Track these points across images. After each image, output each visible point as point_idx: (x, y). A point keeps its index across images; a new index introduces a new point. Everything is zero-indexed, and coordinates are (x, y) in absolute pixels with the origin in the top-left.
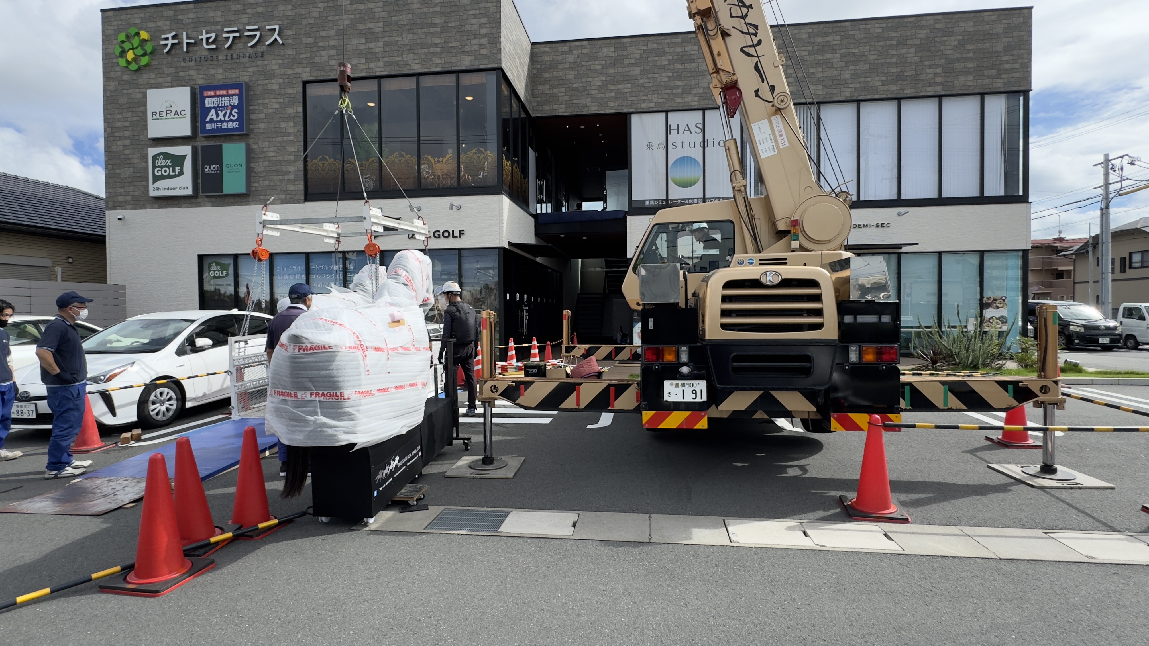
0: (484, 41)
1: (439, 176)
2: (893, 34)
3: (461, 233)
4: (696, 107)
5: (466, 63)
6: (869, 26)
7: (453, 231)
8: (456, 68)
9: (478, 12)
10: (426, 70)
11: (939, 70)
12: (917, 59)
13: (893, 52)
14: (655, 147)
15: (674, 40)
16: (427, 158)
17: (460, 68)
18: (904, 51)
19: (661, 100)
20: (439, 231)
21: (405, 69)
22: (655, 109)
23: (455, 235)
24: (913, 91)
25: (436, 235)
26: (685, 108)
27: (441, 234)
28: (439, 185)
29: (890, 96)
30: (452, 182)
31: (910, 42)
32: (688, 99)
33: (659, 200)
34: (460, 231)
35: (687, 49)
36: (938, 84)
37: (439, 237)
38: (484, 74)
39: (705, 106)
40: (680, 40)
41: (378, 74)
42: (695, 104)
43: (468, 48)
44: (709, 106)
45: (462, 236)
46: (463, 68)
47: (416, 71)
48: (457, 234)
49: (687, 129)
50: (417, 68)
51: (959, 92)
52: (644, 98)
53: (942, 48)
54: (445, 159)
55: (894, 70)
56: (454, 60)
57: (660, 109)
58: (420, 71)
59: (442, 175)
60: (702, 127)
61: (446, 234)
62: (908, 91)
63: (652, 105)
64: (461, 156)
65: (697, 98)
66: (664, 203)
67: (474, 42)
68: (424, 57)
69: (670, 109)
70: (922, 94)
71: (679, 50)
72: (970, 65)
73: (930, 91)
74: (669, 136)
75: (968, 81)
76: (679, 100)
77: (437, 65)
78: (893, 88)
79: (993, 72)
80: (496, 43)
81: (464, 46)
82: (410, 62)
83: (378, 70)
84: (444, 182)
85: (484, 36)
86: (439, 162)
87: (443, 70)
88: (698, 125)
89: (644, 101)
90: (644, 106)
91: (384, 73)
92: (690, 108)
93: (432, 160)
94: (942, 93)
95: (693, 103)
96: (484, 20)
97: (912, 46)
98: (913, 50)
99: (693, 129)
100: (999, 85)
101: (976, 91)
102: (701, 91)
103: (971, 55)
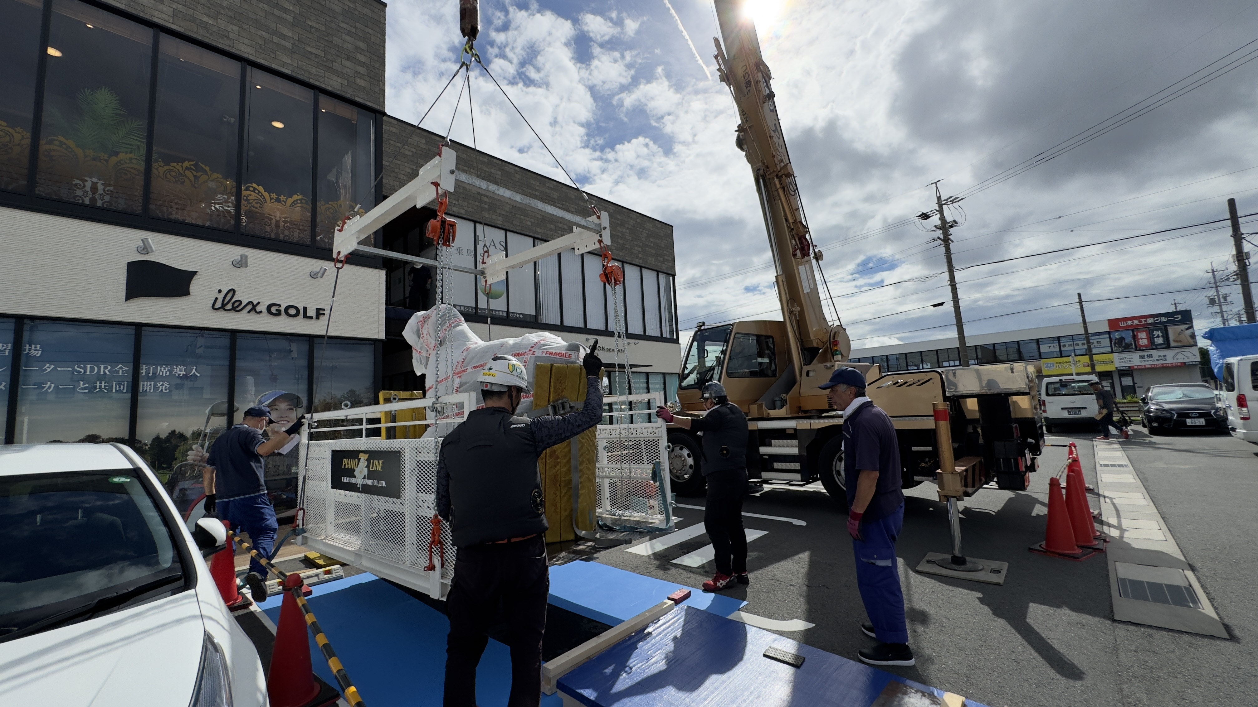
0: (362, 70)
1: (277, 222)
2: (619, 217)
3: (319, 313)
4: (500, 226)
5: (333, 83)
6: (606, 205)
7: (305, 309)
8: (317, 84)
9: (354, 30)
10: (263, 62)
11: (640, 249)
12: (630, 238)
13: (619, 229)
14: (465, 252)
15: (481, 159)
16: (255, 189)
17: (323, 86)
18: (624, 230)
19: (470, 210)
20: (280, 306)
21: (221, 41)
22: (465, 216)
23: (308, 315)
24: (630, 259)
25: (273, 310)
26: (491, 224)
27: (282, 309)
28: (277, 234)
29: (619, 259)
30: (302, 236)
31: (626, 225)
32: (494, 217)
33: (468, 307)
34: (318, 310)
35: (493, 171)
36: (640, 258)
37: (279, 313)
38: (355, 109)
39: (508, 228)
40: (486, 160)
41: (155, 20)
42: (499, 223)
43: (336, 66)
44: (511, 229)
45: (321, 317)
46: (329, 88)
47: (245, 55)
48: (311, 312)
49: (492, 244)
50: (246, 50)
51: (650, 267)
52: (454, 202)
53: (640, 235)
54: (290, 201)
55: (620, 241)
56: (314, 70)
57: (470, 218)
58: (251, 58)
59: (285, 222)
60: (504, 245)
61: (292, 312)
62: (627, 258)
63: (463, 211)
64: (318, 204)
65: (501, 218)
66: (474, 311)
67: (348, 64)
68: (261, 42)
69: (479, 220)
70: (634, 262)
71: (486, 169)
72: (653, 252)
73: (637, 261)
74: (477, 246)
75: (651, 261)
76: (487, 215)
77: (284, 64)
78: (621, 254)
79: (661, 259)
80: (379, 81)
81: (332, 61)
82: (231, 35)
83: (156, 13)
84: (287, 233)
85: (362, 64)
86: (278, 200)
87: (294, 75)
88: (501, 243)
89: (455, 205)
90: (455, 209)
91: (174, 27)
92: (495, 225)
93: (266, 195)
94: (642, 265)
95: (498, 222)
96: (362, 45)
97: (628, 228)
98: (628, 231)
99: (498, 246)
100: (664, 268)
101: (656, 269)
102: (504, 213)
103: (652, 245)
